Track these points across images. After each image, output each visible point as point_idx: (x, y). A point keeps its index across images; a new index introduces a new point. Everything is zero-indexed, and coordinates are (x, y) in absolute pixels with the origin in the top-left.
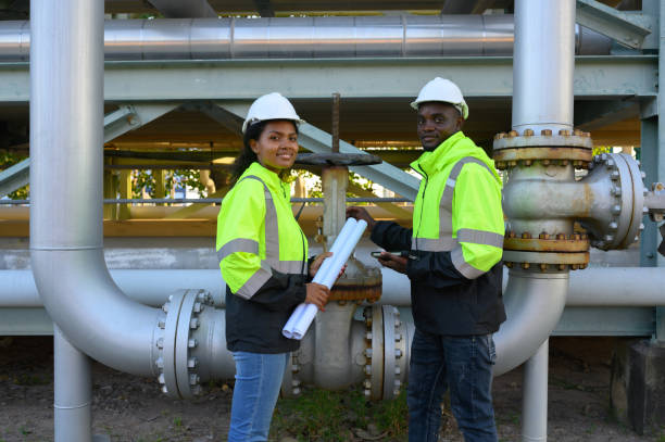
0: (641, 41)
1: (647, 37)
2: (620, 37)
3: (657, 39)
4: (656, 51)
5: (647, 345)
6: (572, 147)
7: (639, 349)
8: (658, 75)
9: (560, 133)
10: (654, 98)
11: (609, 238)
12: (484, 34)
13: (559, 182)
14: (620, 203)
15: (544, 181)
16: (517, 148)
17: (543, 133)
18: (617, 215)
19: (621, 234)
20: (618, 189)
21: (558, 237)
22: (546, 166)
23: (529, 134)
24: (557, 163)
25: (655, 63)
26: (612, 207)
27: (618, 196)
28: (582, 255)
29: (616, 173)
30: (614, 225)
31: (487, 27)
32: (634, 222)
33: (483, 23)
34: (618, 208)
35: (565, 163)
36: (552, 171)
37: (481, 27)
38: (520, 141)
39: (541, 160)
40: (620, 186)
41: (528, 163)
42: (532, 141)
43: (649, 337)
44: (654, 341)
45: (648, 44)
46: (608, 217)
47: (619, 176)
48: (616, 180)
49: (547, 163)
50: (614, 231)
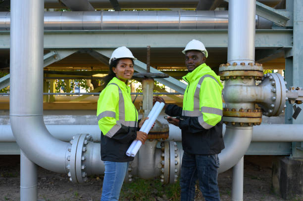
0: (285, 23)
1: (288, 21)
2: (276, 21)
3: (293, 22)
4: (292, 28)
5: (288, 159)
6: (254, 70)
7: (284, 161)
8: (293, 38)
9: (249, 64)
10: (291, 48)
11: (271, 111)
12: (215, 19)
13: (249, 86)
14: (276, 96)
15: (241, 85)
16: (230, 71)
17: (241, 64)
18: (274, 101)
19: (276, 109)
20: (274, 89)
21: (248, 111)
22: (242, 79)
23: (235, 64)
24: (247, 77)
25: (291, 33)
26: (272, 97)
27: (274, 93)
28: (259, 119)
29: (274, 82)
30: (273, 105)
31: (216, 16)
32: (282, 105)
33: (215, 15)
34: (274, 98)
35: (251, 77)
36: (245, 81)
37: (214, 16)
38: (231, 68)
39: (240, 76)
40: (275, 88)
41: (235, 77)
42: (236, 68)
43: (289, 156)
44: (291, 157)
45: (288, 24)
46: (270, 102)
47: (275, 84)
48: (274, 85)
49: (243, 77)
50: (273, 108)
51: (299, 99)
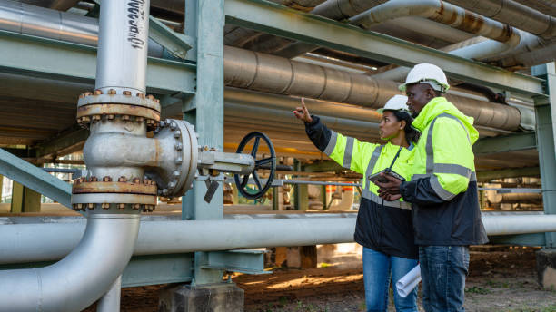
0: (185, 54)
1: (189, 52)
2: (170, 48)
3: (196, 54)
4: (195, 63)
6: (147, 107)
7: (182, 292)
8: (196, 79)
9: (138, 95)
10: (194, 95)
11: (172, 185)
12: (61, 27)
13: (136, 136)
14: (182, 155)
15: (123, 134)
16: (102, 104)
17: (125, 93)
18: (179, 164)
19: (182, 180)
20: (180, 144)
21: (134, 181)
22: (125, 121)
23: (112, 93)
24: (133, 119)
25: (194, 70)
26: (175, 159)
27: (179, 150)
28: (153, 197)
29: (178, 132)
30: (177, 173)
31: (64, 21)
32: (191, 172)
33: (61, 18)
34: (180, 159)
35: (142, 120)
36: (130, 127)
37: (59, 21)
38: (106, 98)
39: (122, 115)
40: (182, 142)
41: (111, 117)
42: (114, 99)
43: (189, 283)
44: (194, 284)
45: (189, 56)
46: (172, 167)
47: (181, 135)
48: (178, 138)
49: (127, 118)
50: (177, 178)
51: (215, 167)
